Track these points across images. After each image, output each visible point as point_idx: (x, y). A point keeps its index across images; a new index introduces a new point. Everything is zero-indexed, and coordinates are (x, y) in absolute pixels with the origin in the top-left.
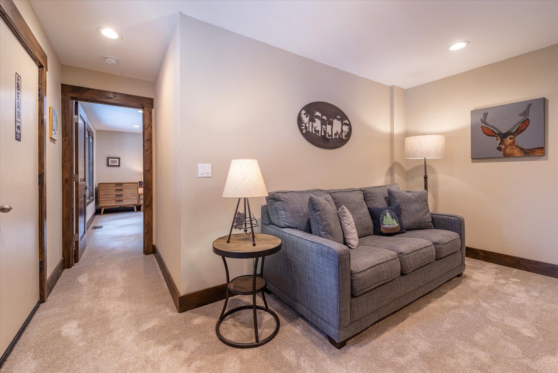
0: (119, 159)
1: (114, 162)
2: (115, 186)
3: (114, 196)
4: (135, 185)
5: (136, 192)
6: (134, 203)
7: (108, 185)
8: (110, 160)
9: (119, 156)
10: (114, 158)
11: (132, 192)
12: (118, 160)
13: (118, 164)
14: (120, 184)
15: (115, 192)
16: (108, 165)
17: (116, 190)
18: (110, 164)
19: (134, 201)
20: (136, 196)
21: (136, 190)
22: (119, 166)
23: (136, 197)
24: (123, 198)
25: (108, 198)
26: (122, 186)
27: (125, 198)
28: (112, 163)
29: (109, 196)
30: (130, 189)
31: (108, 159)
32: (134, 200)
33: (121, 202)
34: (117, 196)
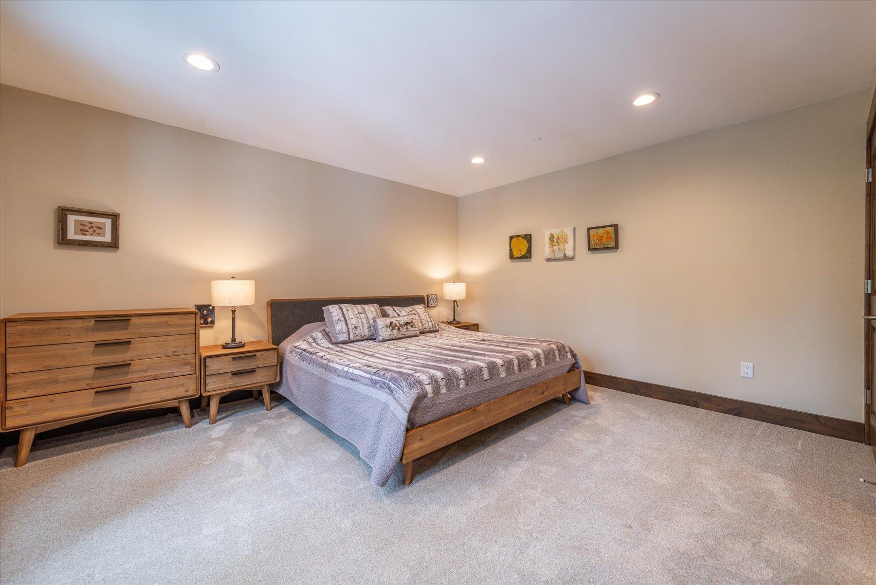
0: (115, 218)
1: (91, 231)
2: (94, 329)
3: (90, 371)
4: (186, 321)
5: (191, 349)
6: (181, 392)
7: (55, 324)
8: (72, 219)
9: (113, 208)
10: (91, 213)
11: (170, 351)
12: (108, 222)
13: (107, 238)
14: (120, 320)
15: (93, 354)
16: (62, 240)
17: (99, 345)
18: (71, 235)
19: (182, 385)
20: (189, 363)
21: (190, 340)
22: (114, 245)
23: (188, 369)
24: (130, 376)
25: (55, 382)
26: (127, 328)
27: (144, 374)
28: (83, 232)
29: (62, 376)
30: (162, 338)
31: (63, 213)
32: (181, 380)
33: (119, 396)
34: (104, 372)
